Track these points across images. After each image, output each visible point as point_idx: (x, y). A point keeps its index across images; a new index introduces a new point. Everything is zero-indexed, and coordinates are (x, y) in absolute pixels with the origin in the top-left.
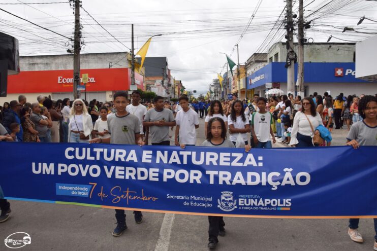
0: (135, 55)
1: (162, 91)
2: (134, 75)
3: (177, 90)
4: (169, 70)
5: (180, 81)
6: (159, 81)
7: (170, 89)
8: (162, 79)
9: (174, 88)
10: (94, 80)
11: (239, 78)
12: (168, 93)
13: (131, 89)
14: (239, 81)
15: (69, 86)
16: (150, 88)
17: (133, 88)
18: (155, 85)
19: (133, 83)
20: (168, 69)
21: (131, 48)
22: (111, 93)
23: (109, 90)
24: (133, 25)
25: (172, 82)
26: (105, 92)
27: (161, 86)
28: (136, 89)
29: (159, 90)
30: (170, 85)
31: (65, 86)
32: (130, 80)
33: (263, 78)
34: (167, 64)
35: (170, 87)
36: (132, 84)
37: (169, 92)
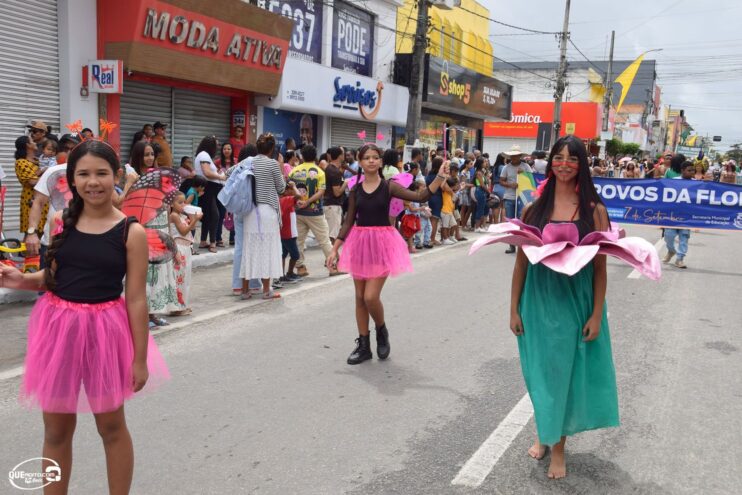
1: (642, 138)
2: (608, 116)
3: (671, 134)
4: (658, 89)
5: (682, 112)
6: (635, 118)
7: (657, 131)
8: (641, 109)
9: (665, 131)
12: (651, 142)
13: (602, 138)
16: (621, 135)
17: (605, 137)
18: (627, 125)
19: (605, 129)
20: (656, 88)
24: (614, 32)
25: (662, 116)
27: (640, 128)
28: (610, 139)
29: (635, 136)
30: (656, 123)
32: (601, 123)
34: (655, 75)
35: (656, 129)
36: (603, 130)
37: (654, 139)
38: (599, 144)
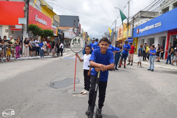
1: (72, 35)
3: (84, 37)
5: (87, 33)
6: (71, 29)
9: (82, 35)
11: (128, 28)
14: (128, 30)
18: (69, 31)
22: (7, 28)
25: (81, 32)
30: (80, 33)
33: (160, 25)
34: (79, 21)
35: (79, 34)
38: (17, 27)
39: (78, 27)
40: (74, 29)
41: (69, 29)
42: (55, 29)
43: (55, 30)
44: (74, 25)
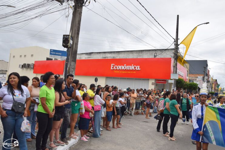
0: (178, 45)
2: (176, 64)
5: (216, 80)
6: (200, 78)
8: (203, 76)
10: (140, 68)
13: (172, 78)
15: (118, 72)
16: (193, 81)
17: (174, 77)
18: (197, 79)
19: (175, 72)
20: (208, 70)
21: (175, 38)
22: (154, 81)
23: (152, 78)
24: (178, 16)
25: (210, 79)
26: (149, 80)
27: (202, 81)
28: (178, 79)
31: (115, 72)
32: (172, 68)
34: (207, 65)
36: (173, 73)
38: (170, 81)
39: (207, 74)
40: (203, 78)
41: (197, 77)
42: (187, 79)
43: (187, 81)
44: (204, 72)
